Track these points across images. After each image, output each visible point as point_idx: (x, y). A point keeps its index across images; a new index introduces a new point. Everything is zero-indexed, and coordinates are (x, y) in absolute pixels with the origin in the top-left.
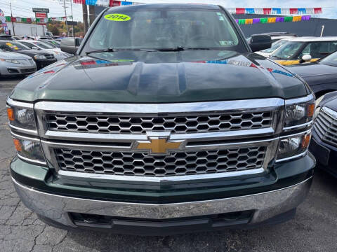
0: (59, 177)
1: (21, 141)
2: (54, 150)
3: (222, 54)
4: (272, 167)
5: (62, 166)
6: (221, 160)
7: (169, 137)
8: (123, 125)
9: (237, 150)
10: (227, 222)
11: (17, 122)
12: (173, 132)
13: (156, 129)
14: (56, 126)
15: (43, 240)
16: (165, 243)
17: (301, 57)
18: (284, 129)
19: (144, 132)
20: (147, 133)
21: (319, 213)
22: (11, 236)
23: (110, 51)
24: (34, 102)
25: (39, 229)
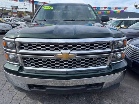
0: (24, 69)
1: (8, 55)
2: (23, 58)
3: (90, 22)
4: (111, 66)
5: (25, 65)
6: (90, 62)
7: (70, 52)
8: (51, 47)
9: (96, 58)
10: (93, 88)
11: (7, 47)
12: (71, 50)
13: (65, 49)
14: (24, 48)
15: (16, 98)
16: (67, 98)
17: (121, 26)
18: (115, 50)
19: (60, 51)
20: (61, 51)
21: (129, 86)
22: (3, 96)
23: (45, 20)
24: (15, 38)
25: (15, 93)
